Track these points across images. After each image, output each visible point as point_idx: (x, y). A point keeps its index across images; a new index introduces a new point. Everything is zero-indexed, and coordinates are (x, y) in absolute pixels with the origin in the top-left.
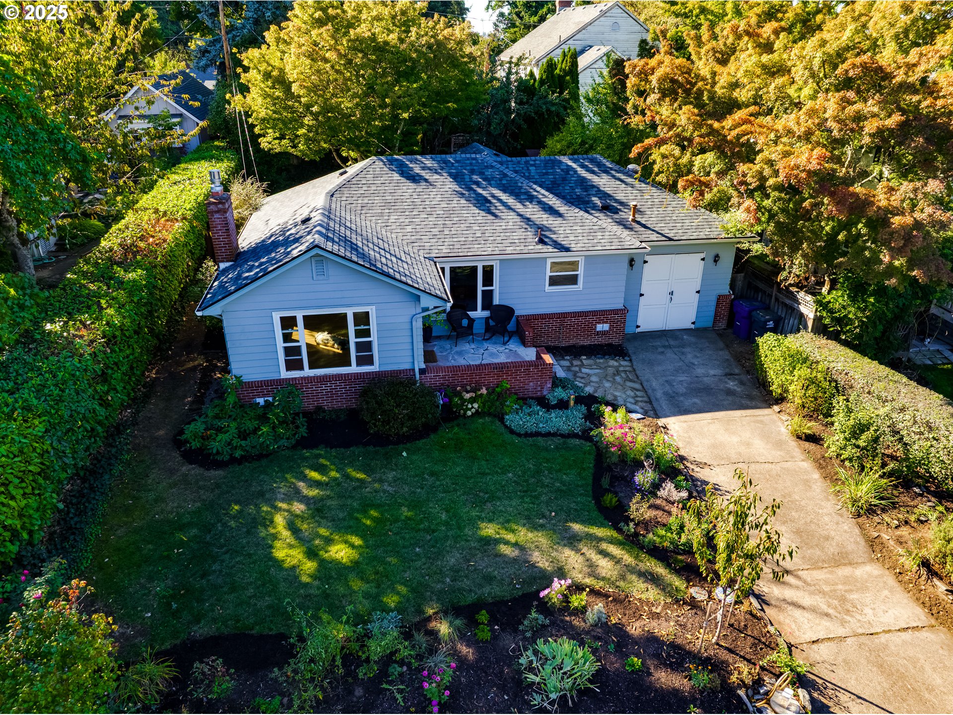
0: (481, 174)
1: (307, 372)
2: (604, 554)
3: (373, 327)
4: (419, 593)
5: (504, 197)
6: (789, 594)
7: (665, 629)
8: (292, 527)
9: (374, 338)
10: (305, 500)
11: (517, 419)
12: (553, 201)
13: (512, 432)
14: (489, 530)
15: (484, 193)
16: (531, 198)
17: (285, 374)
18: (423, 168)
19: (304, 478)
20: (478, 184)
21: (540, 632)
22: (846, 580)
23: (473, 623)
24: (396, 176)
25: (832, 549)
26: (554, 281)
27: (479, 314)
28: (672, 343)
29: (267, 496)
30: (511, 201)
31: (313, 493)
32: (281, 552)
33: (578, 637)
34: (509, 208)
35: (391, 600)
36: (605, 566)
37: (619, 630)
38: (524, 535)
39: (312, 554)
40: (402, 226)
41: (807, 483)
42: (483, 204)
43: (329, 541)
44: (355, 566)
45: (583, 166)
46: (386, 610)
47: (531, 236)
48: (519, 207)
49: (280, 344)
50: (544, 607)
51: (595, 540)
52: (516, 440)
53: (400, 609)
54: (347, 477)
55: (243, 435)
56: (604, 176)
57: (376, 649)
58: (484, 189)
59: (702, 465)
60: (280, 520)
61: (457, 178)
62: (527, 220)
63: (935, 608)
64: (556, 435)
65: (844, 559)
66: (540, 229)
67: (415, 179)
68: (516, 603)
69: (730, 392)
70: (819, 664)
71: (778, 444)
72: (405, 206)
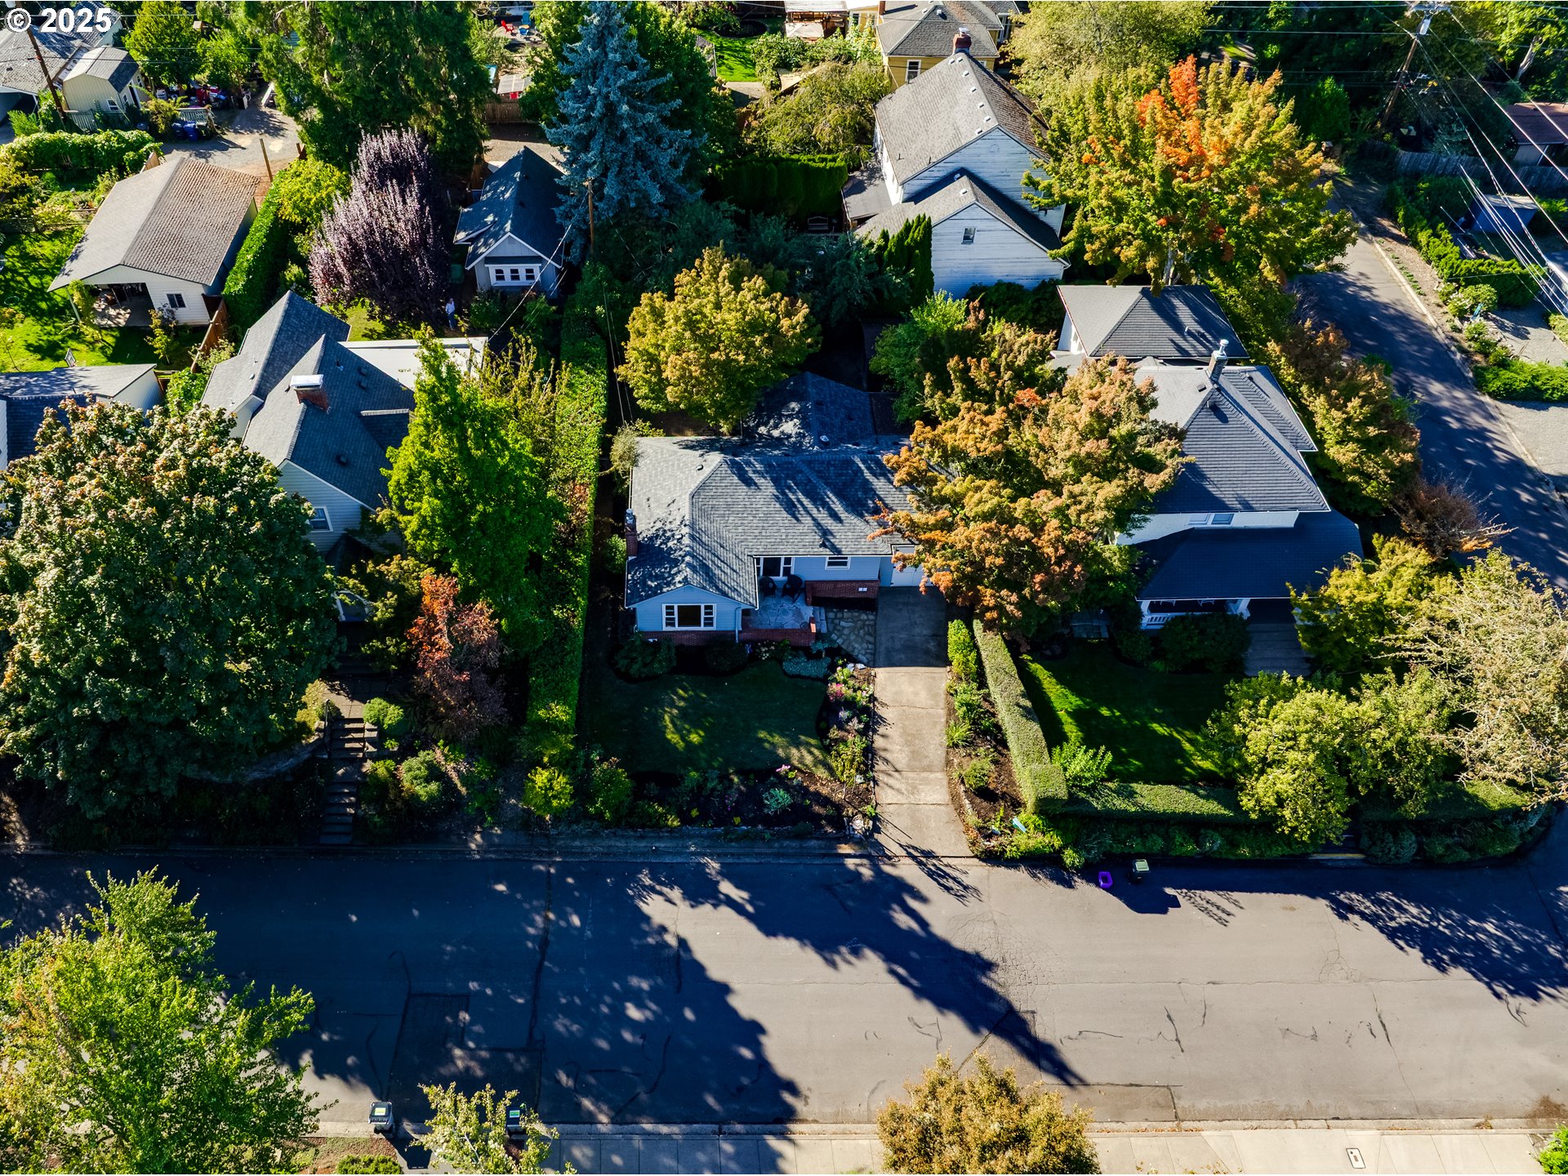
0: (793, 479)
1: (677, 628)
2: (811, 753)
3: (715, 611)
4: (727, 763)
5: (806, 501)
6: (891, 781)
7: (825, 791)
8: (672, 722)
9: (714, 615)
10: (677, 708)
11: (790, 667)
12: (838, 507)
13: (785, 673)
14: (762, 735)
15: (792, 497)
16: (825, 505)
17: (665, 628)
18: (755, 472)
19: (676, 694)
20: (790, 488)
21: (774, 786)
22: (923, 779)
23: (747, 778)
24: (736, 479)
25: (925, 762)
26: (830, 564)
27: (781, 578)
28: (912, 600)
29: (659, 704)
30: (810, 506)
31: (682, 704)
32: (669, 737)
33: (787, 789)
34: (808, 512)
35: (716, 764)
36: (809, 759)
37: (806, 789)
38: (777, 739)
39: (683, 738)
40: (736, 527)
41: (935, 724)
42: (790, 508)
43: (689, 732)
44: (700, 746)
45: (869, 468)
46: (713, 768)
47: (818, 539)
48: (814, 512)
49: (664, 616)
50: (778, 775)
51: (808, 744)
52: (786, 679)
53: (719, 769)
54: (698, 696)
55: (645, 665)
56: (882, 480)
57: (710, 785)
58: (794, 493)
59: (883, 705)
60: (667, 717)
61: (776, 482)
62: (818, 524)
63: (954, 797)
64: (809, 678)
65: (929, 769)
66: (825, 533)
67: (748, 482)
68: (766, 772)
69: (927, 652)
70: (886, 812)
71: (935, 696)
72: (739, 508)
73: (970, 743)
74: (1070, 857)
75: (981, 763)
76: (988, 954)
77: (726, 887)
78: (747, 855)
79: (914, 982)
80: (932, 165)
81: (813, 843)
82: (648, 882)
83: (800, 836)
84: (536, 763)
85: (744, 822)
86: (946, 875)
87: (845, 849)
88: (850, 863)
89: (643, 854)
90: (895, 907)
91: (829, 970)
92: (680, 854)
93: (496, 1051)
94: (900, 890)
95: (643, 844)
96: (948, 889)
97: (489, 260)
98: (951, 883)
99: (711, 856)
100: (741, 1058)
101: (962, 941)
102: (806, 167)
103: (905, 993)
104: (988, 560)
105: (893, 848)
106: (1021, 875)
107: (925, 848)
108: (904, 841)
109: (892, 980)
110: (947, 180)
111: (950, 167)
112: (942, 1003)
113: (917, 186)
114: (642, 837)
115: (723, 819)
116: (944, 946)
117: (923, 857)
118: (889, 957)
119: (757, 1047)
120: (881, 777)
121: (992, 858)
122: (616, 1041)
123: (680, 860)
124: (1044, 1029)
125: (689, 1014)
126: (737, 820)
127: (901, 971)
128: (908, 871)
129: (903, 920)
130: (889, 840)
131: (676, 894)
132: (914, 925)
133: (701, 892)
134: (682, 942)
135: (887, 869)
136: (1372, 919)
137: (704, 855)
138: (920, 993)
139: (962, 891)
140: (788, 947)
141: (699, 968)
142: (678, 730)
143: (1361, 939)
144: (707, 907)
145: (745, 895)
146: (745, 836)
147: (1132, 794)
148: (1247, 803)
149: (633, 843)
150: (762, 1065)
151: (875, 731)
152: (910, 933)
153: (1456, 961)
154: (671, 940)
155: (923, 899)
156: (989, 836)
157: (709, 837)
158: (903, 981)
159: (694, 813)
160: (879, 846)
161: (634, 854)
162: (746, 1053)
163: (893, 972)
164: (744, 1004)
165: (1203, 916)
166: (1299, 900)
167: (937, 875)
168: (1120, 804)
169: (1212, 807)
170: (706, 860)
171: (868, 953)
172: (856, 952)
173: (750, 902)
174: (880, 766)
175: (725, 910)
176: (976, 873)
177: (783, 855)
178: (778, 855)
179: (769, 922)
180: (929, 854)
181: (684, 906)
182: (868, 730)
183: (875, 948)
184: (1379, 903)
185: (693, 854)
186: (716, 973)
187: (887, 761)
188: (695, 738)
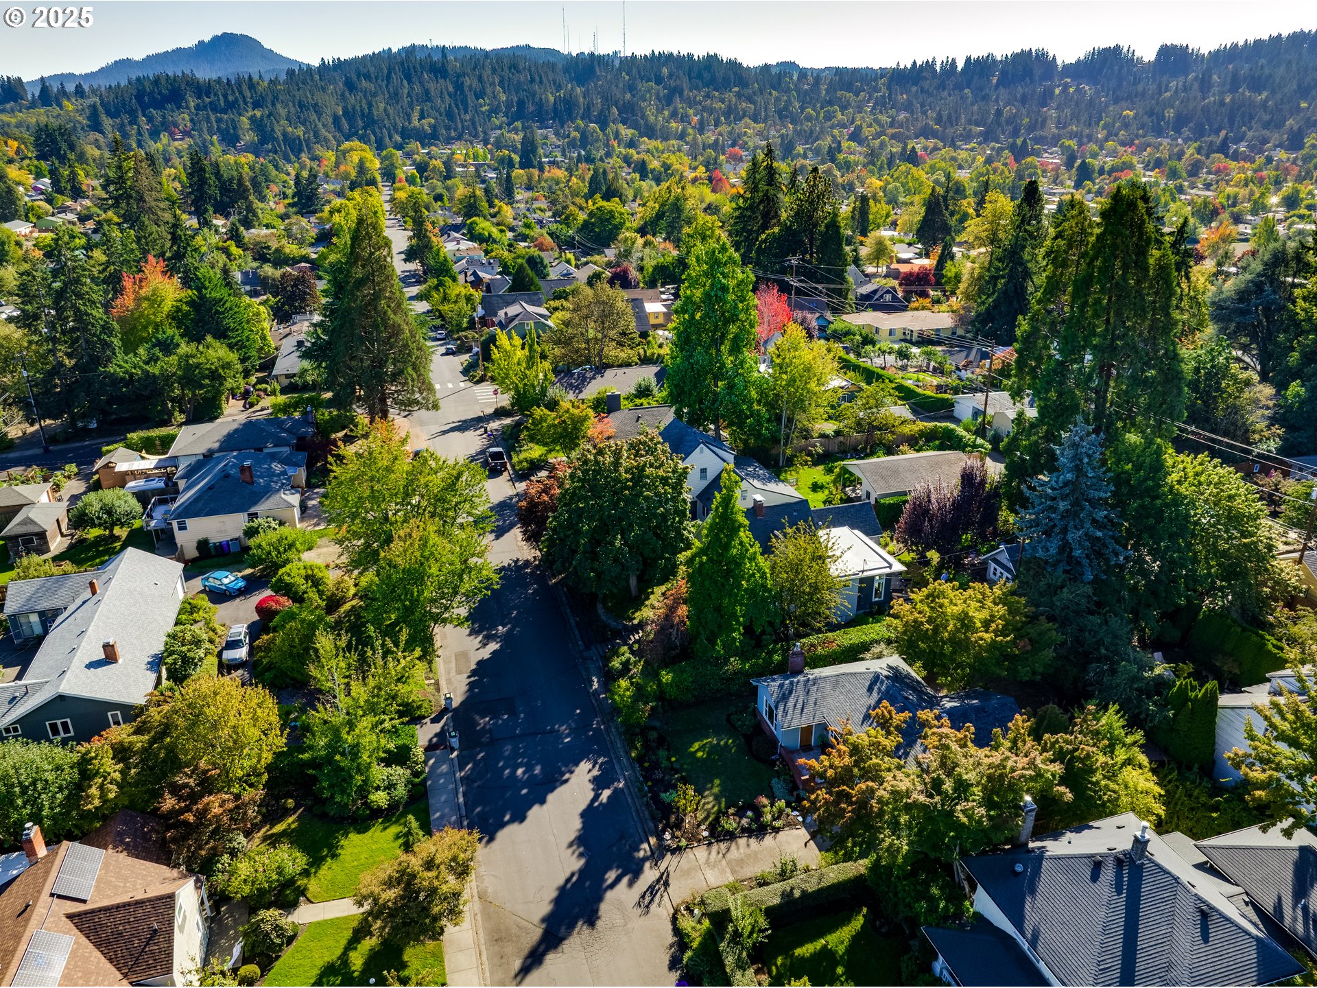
6: (714, 853)
7: (687, 819)
8: (707, 742)
10: (718, 742)
14: (717, 782)
19: (728, 739)
22: (724, 870)
25: (738, 868)
29: (718, 734)
31: (722, 744)
32: (696, 744)
35: (685, 766)
38: (716, 788)
39: (697, 750)
43: (702, 752)
44: (696, 758)
46: (682, 766)
54: (731, 750)
59: (775, 837)
60: (709, 740)
65: (733, 872)
70: (689, 856)
76: (600, 924)
77: (606, 794)
78: (633, 799)
79: (569, 886)
81: (649, 822)
82: (600, 761)
83: (650, 813)
85: (651, 788)
86: (653, 896)
87: (652, 839)
88: (644, 845)
89: (616, 754)
90: (620, 871)
91: (566, 844)
92: (622, 769)
93: (490, 731)
94: (633, 872)
96: (643, 897)
98: (648, 899)
99: (626, 783)
100: (504, 816)
103: (561, 881)
105: (663, 865)
107: (670, 881)
108: (671, 869)
109: (568, 874)
112: (557, 901)
115: (646, 779)
116: (600, 899)
117: (664, 881)
118: (582, 872)
119: (512, 821)
120: (715, 847)
122: (504, 768)
123: (618, 771)
125: (524, 791)
126: (650, 784)
127: (575, 879)
128: (649, 875)
129: (611, 876)
130: (668, 861)
131: (596, 773)
132: (609, 882)
133: (601, 782)
134: (567, 781)
135: (647, 865)
137: (626, 780)
138: (562, 890)
139: (644, 904)
141: (552, 790)
142: (703, 746)
144: (592, 787)
145: (605, 801)
146: (642, 791)
150: (502, 825)
151: (750, 837)
154: (567, 776)
155: (631, 884)
158: (568, 880)
159: (646, 765)
160: (662, 857)
161: (614, 752)
162: (507, 818)
163: (573, 875)
164: (535, 812)
167: (652, 890)
170: (623, 782)
171: (582, 862)
172: (581, 855)
173: (600, 804)
174: (723, 846)
175: (591, 795)
176: (662, 912)
177: (638, 814)
178: (637, 811)
179: (588, 815)
180: (666, 884)
181: (589, 777)
182: (748, 832)
183: (587, 864)
185: (625, 776)
186: (551, 797)
187: (728, 849)
188: (700, 754)
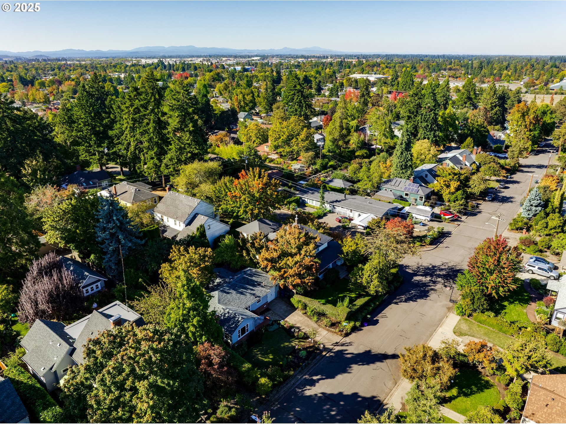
0: (236, 287)
1: (241, 337)
2: (296, 341)
3: (248, 325)
4: (284, 355)
5: (243, 290)
7: (308, 346)
8: (262, 357)
9: (249, 327)
11: (271, 330)
12: (251, 288)
13: (270, 332)
14: (282, 345)
15: (240, 291)
16: (248, 289)
17: (238, 339)
18: (227, 290)
19: (255, 352)
20: (238, 289)
21: (299, 352)
23: (292, 355)
24: (225, 294)
25: (316, 328)
26: (257, 303)
28: (275, 303)
31: (259, 353)
32: (265, 361)
33: (302, 351)
34: (246, 292)
35: (282, 358)
36: (297, 343)
37: (304, 348)
38: (286, 344)
39: (269, 358)
41: (308, 321)
42: (242, 293)
43: (268, 356)
44: (274, 357)
45: (248, 276)
47: (254, 297)
49: (238, 335)
50: (297, 350)
51: (294, 340)
53: (284, 358)
54: (260, 349)
56: (253, 277)
59: (296, 324)
60: (260, 358)
61: (234, 289)
62: (251, 294)
63: (328, 330)
64: (277, 329)
65: (318, 329)
66: (254, 294)
67: (228, 293)
68: (294, 351)
69: (290, 310)
70: (322, 341)
71: (301, 316)
72: (231, 300)
73: (319, 319)
74: (358, 324)
75: (325, 321)
76: (368, 349)
77: (315, 378)
78: (310, 370)
80: (189, 215)
81: (318, 357)
82: (300, 390)
83: (314, 358)
84: (258, 379)
85: (303, 363)
86: (344, 344)
87: (324, 353)
88: (327, 355)
89: (292, 387)
90: (344, 355)
91: (351, 374)
92: (298, 380)
94: (341, 352)
95: (289, 385)
96: (348, 346)
97: (83, 287)
98: (347, 344)
99: (305, 375)
100: (360, 401)
101: (361, 351)
102: (148, 231)
104: (302, 272)
105: (331, 347)
106: (353, 335)
107: (335, 342)
108: (331, 344)
109: (361, 366)
110: (195, 217)
111: (193, 214)
112: (373, 362)
113: (187, 221)
114: (287, 384)
115: (298, 366)
116: (360, 354)
117: (337, 344)
118: (356, 363)
119: (360, 397)
121: (347, 335)
123: (300, 382)
124: (390, 353)
125: (342, 403)
126: (301, 364)
127: (360, 363)
128: (337, 348)
129: (349, 356)
130: (328, 346)
131: (308, 387)
132: (351, 355)
133: (313, 383)
134: (322, 393)
135: (334, 351)
136: (401, 302)
137: (302, 377)
138: (368, 364)
139: (350, 344)
140: (339, 377)
141: (332, 394)
142: (266, 358)
143: (403, 305)
144: (317, 384)
145: (320, 376)
146: (306, 366)
147: (355, 305)
148: (372, 292)
149: (287, 386)
150: (365, 398)
151: (301, 330)
152: (352, 357)
153: (416, 299)
154: (320, 395)
155: (346, 350)
156: (342, 331)
157: (300, 372)
158: (363, 365)
160: (328, 348)
161: (290, 389)
162: (360, 399)
163: (359, 365)
164: (347, 392)
165: (383, 319)
166: (390, 306)
167: (343, 345)
168: (356, 307)
169: (367, 299)
170: (304, 377)
171: (352, 366)
172: (350, 367)
173: (322, 376)
174: (310, 335)
175: (321, 382)
176: (347, 340)
177: (316, 363)
178: (315, 365)
179: (330, 376)
180: (337, 343)
181: (313, 388)
183: (352, 364)
184: (398, 299)
185: (301, 378)
186: (335, 392)
187: (310, 333)
188: (271, 357)
